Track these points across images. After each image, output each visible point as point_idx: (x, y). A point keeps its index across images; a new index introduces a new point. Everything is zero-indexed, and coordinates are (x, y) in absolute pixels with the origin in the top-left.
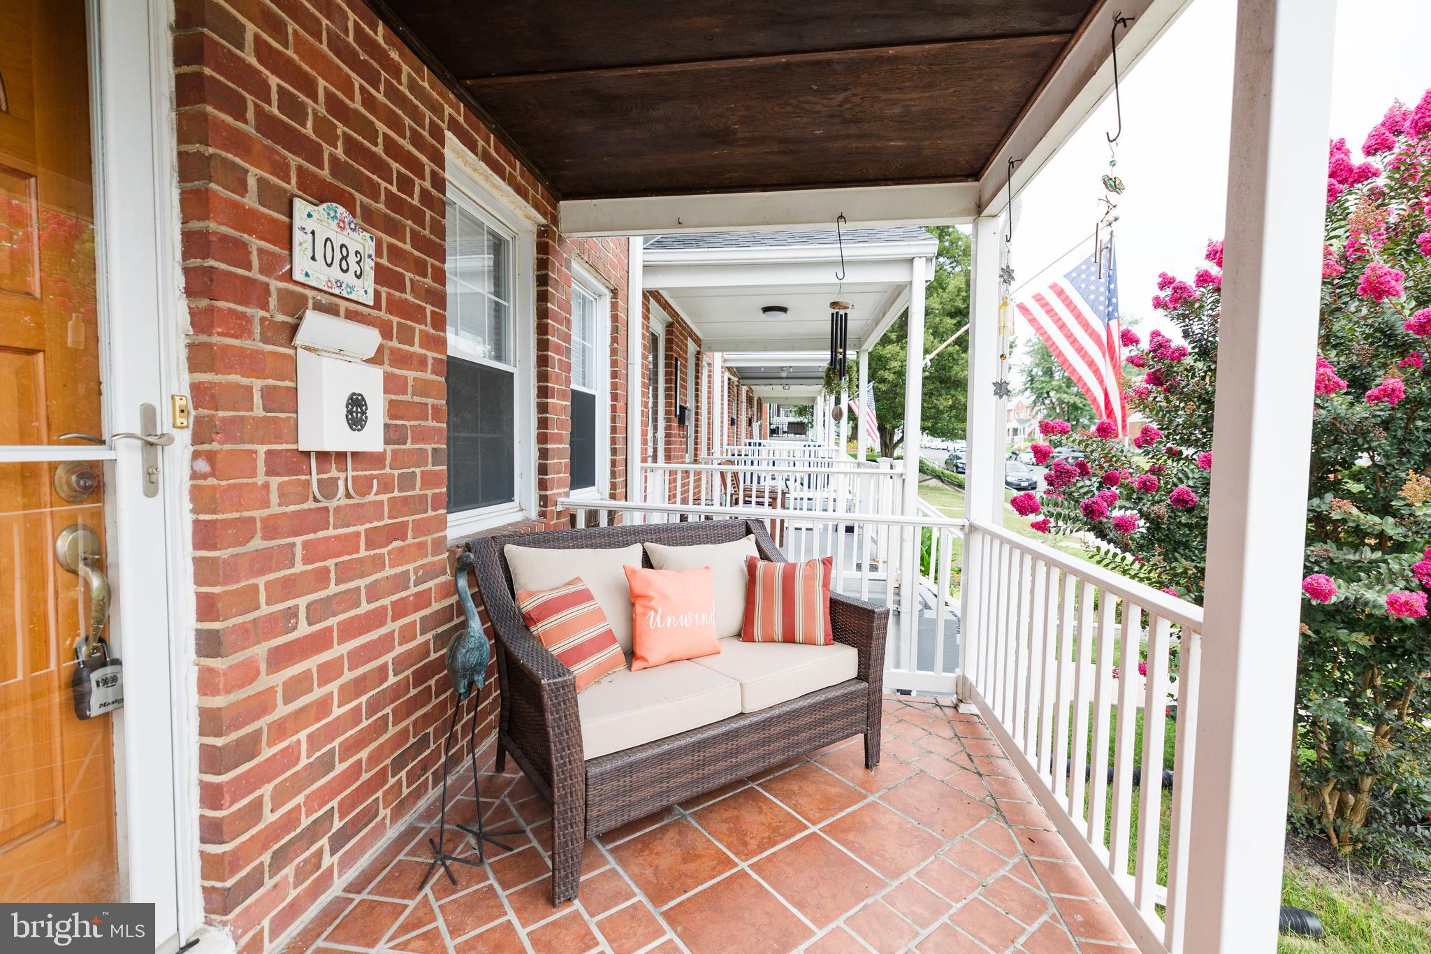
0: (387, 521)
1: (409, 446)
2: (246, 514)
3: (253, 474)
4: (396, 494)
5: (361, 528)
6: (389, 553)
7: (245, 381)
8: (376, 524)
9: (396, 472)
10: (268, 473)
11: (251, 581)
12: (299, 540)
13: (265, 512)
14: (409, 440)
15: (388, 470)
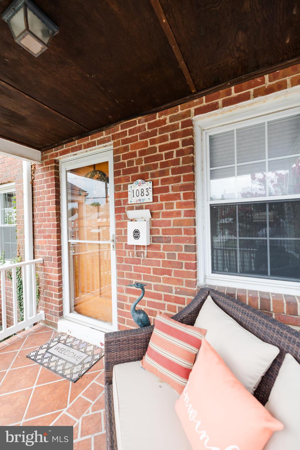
0: (161, 267)
1: (172, 243)
2: (121, 257)
3: (122, 248)
4: (166, 259)
5: (152, 267)
6: (163, 278)
7: (121, 229)
8: (156, 267)
9: (166, 253)
10: (125, 248)
11: (122, 271)
12: (133, 265)
13: (125, 257)
14: (172, 242)
15: (162, 251)
